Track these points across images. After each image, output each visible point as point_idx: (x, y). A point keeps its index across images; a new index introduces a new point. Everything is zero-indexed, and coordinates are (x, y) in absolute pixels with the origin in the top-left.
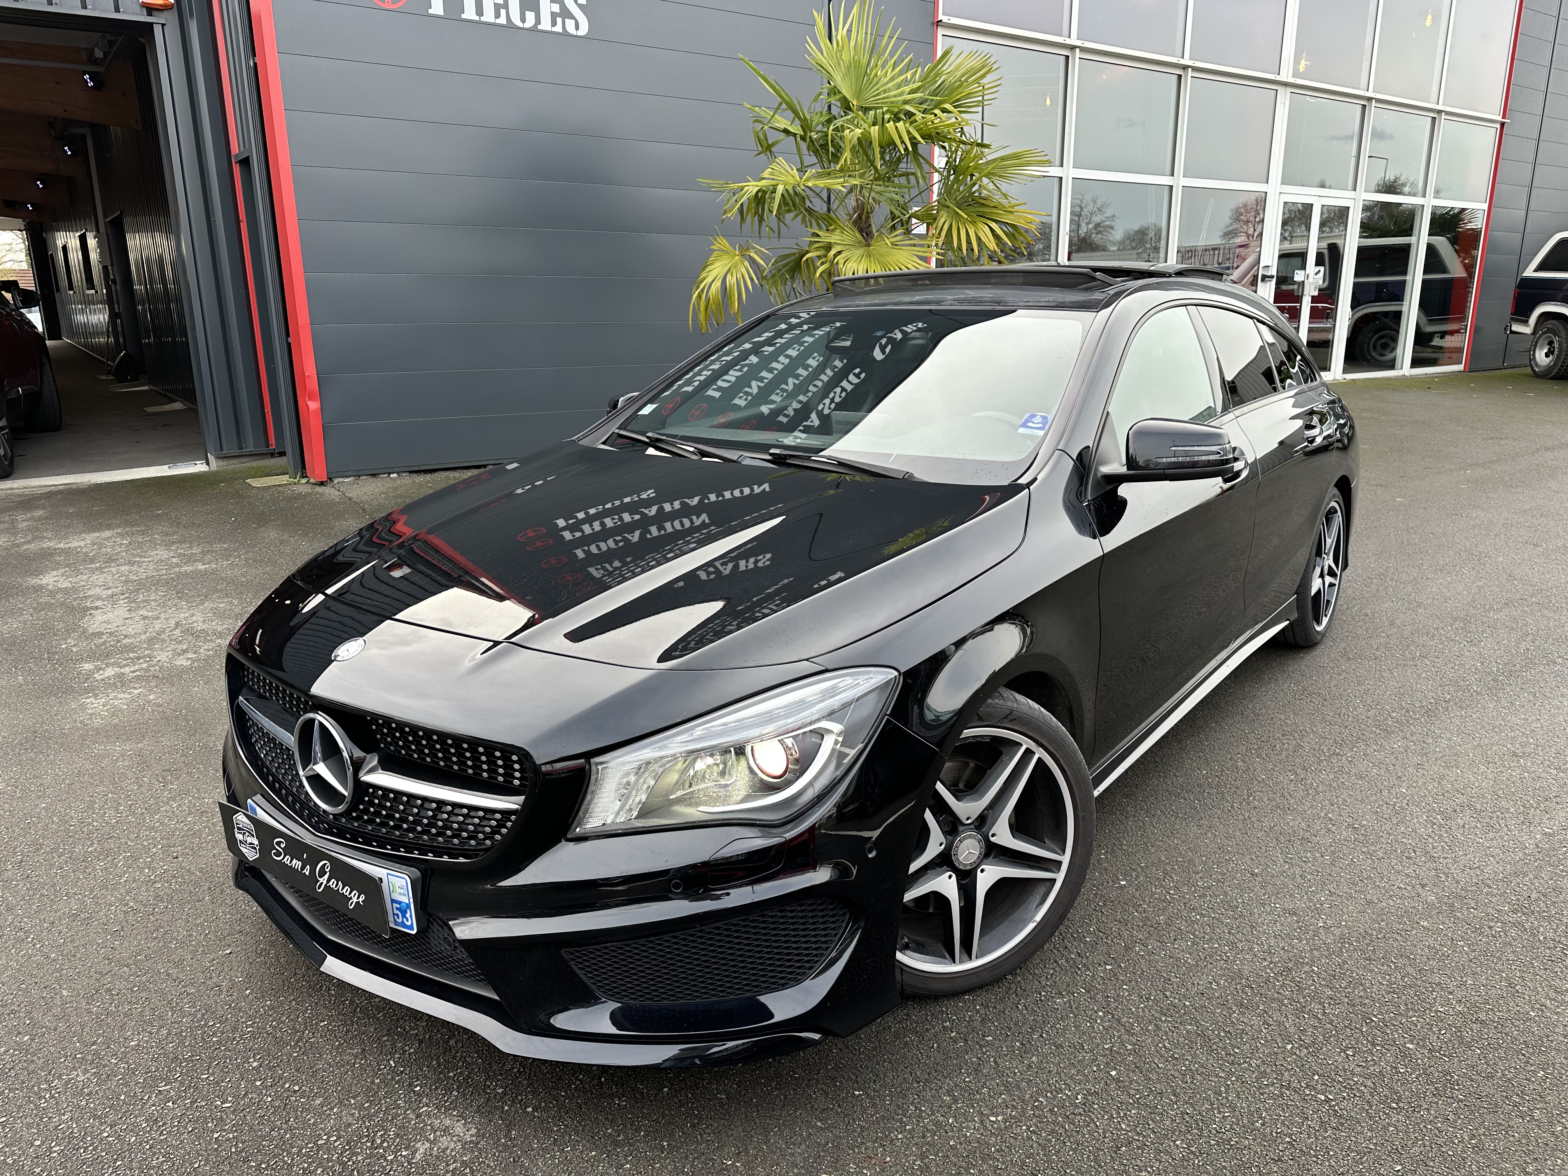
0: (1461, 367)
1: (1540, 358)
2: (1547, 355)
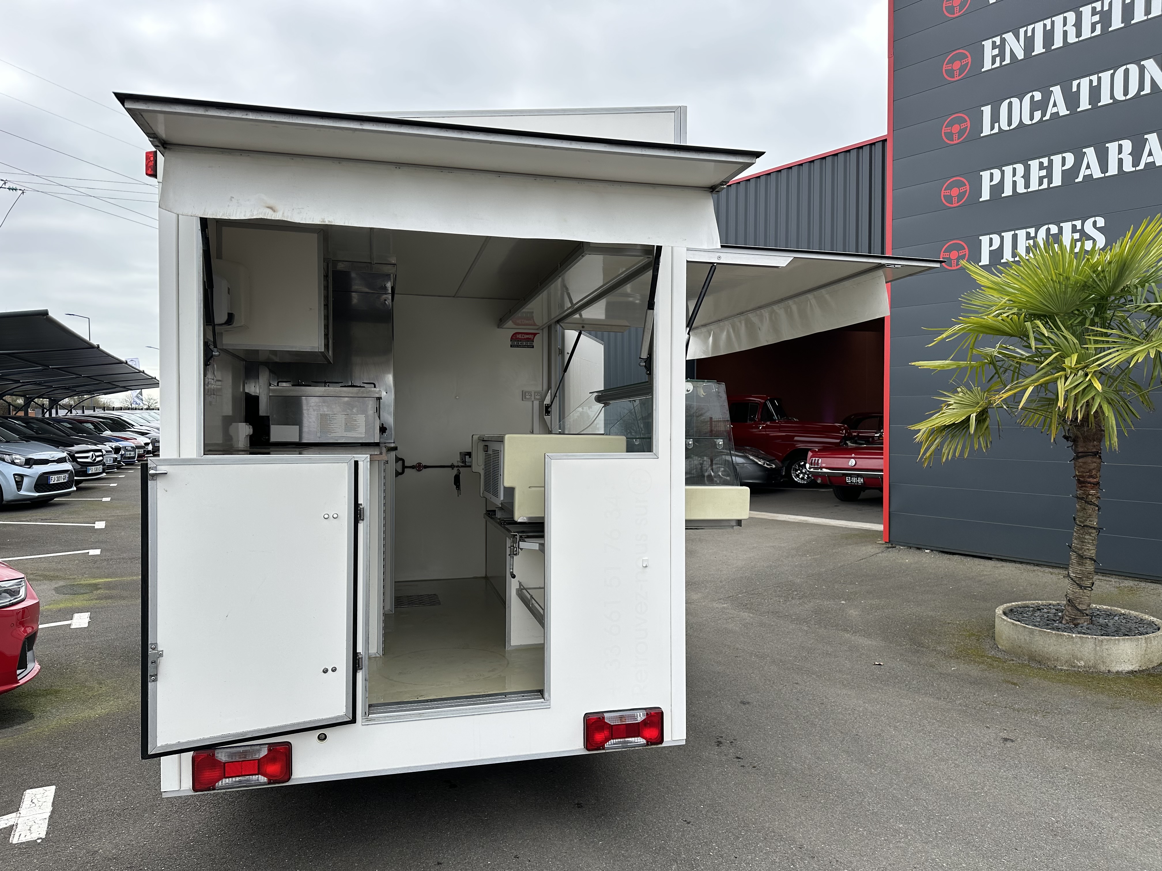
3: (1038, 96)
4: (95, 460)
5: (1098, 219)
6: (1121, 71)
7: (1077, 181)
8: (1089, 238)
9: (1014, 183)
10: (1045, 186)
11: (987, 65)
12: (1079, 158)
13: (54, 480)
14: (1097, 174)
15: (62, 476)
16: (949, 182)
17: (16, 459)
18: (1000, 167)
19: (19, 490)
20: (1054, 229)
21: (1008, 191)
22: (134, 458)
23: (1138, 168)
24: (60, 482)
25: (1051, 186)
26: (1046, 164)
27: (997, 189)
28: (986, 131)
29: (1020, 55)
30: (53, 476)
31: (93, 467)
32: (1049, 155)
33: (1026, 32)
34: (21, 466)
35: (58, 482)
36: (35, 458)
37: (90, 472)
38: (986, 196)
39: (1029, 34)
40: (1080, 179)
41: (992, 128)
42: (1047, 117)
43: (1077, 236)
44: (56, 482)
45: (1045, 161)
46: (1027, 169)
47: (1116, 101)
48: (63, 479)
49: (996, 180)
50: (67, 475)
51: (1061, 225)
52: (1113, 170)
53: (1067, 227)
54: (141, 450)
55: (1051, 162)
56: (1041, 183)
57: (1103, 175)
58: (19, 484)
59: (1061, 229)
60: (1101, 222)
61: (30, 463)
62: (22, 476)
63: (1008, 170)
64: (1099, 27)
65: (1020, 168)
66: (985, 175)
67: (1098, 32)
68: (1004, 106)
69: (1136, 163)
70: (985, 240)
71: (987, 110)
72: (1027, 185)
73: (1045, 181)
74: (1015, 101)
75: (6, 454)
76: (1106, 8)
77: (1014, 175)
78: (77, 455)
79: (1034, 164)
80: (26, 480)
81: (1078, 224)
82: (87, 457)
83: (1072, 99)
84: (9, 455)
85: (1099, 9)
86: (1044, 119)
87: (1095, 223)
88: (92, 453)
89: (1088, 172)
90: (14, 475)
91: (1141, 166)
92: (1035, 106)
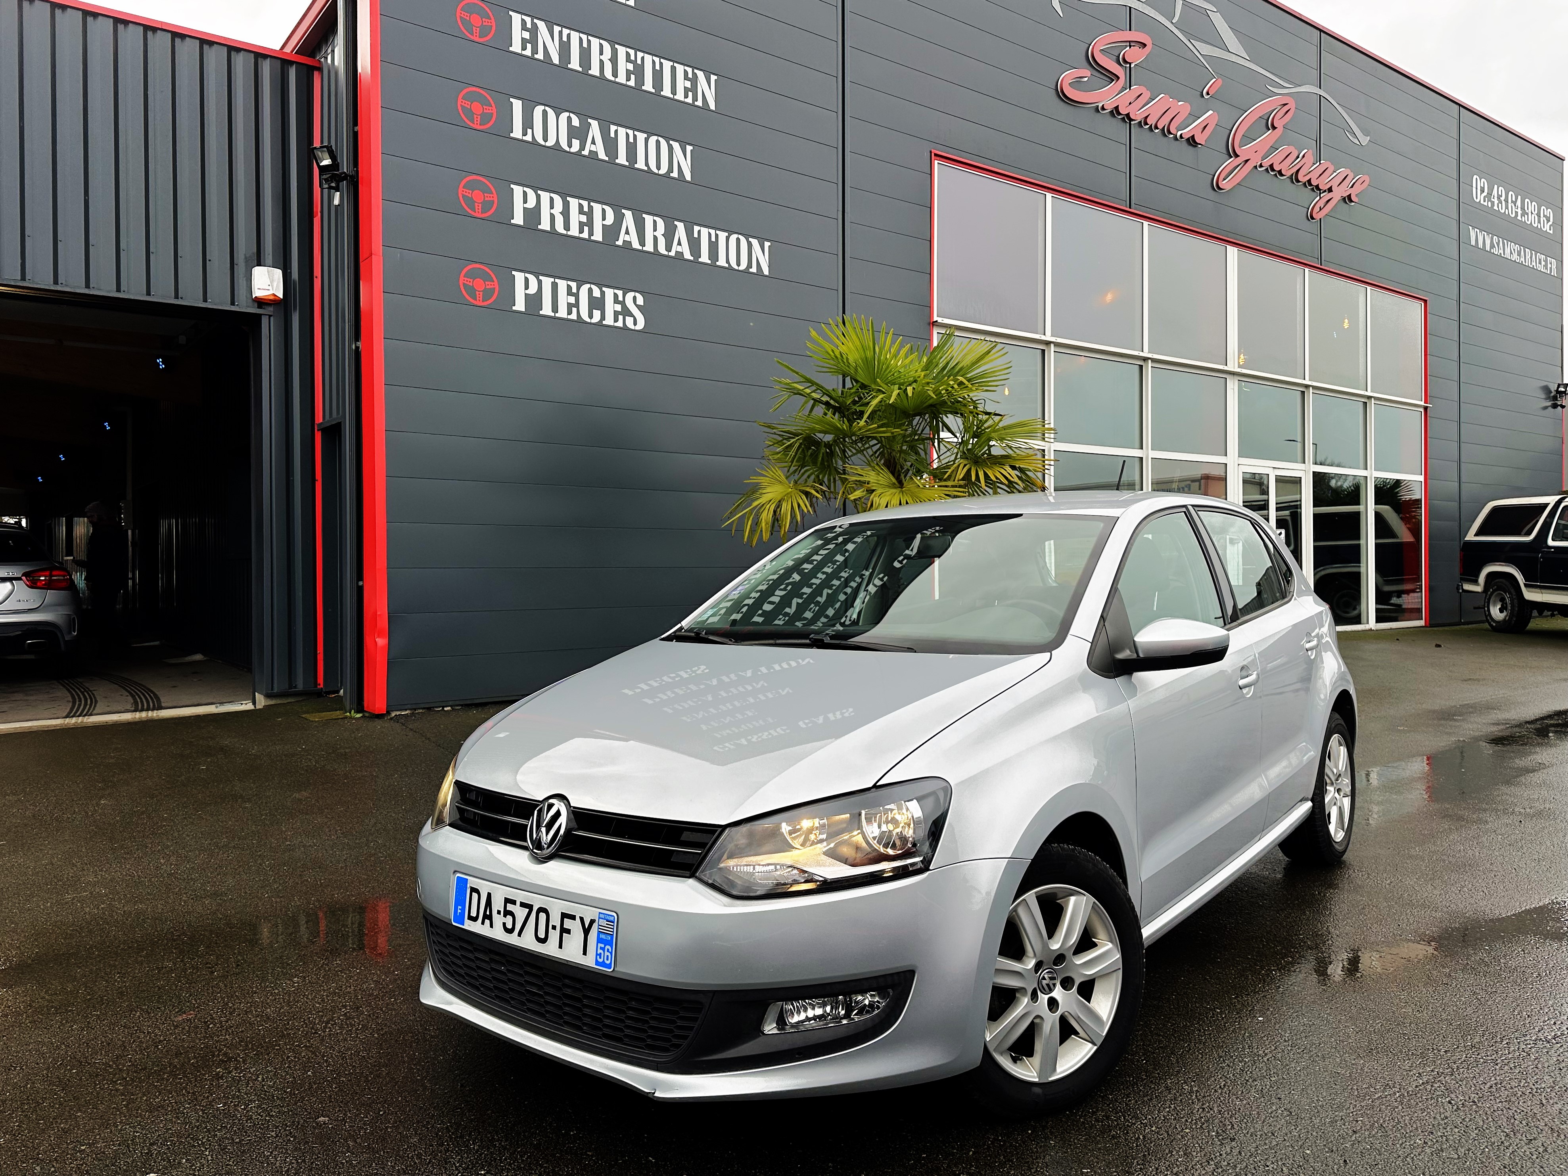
0: (1422, 623)
1: (1496, 614)
2: (1501, 611)
3: (576, 122)
5: (638, 295)
6: (653, 139)
7: (617, 243)
8: (632, 315)
9: (552, 217)
10: (585, 235)
11: (516, 47)
12: (619, 218)
14: (636, 245)
16: (468, 179)
18: (535, 189)
20: (597, 293)
21: (545, 225)
23: (670, 254)
25: (592, 238)
26: (586, 209)
27: (532, 215)
28: (517, 133)
29: (556, 60)
32: (589, 200)
33: (561, 33)
38: (518, 219)
39: (565, 39)
40: (620, 243)
41: (525, 134)
42: (586, 152)
43: (618, 308)
45: (585, 204)
46: (566, 205)
47: (649, 171)
49: (531, 203)
51: (604, 289)
52: (649, 247)
53: (609, 293)
55: (591, 208)
56: (581, 231)
57: (640, 248)
59: (603, 293)
60: (640, 300)
63: (545, 196)
64: (633, 77)
65: (558, 200)
66: (518, 191)
67: (632, 83)
68: (538, 110)
69: (669, 248)
70: (519, 277)
71: (517, 105)
72: (567, 227)
73: (586, 229)
74: (551, 113)
76: (639, 62)
77: (552, 207)
79: (574, 203)
81: (620, 293)
83: (611, 145)
85: (633, 58)
86: (583, 153)
87: (635, 298)
89: (627, 238)
91: (672, 254)
92: (573, 132)
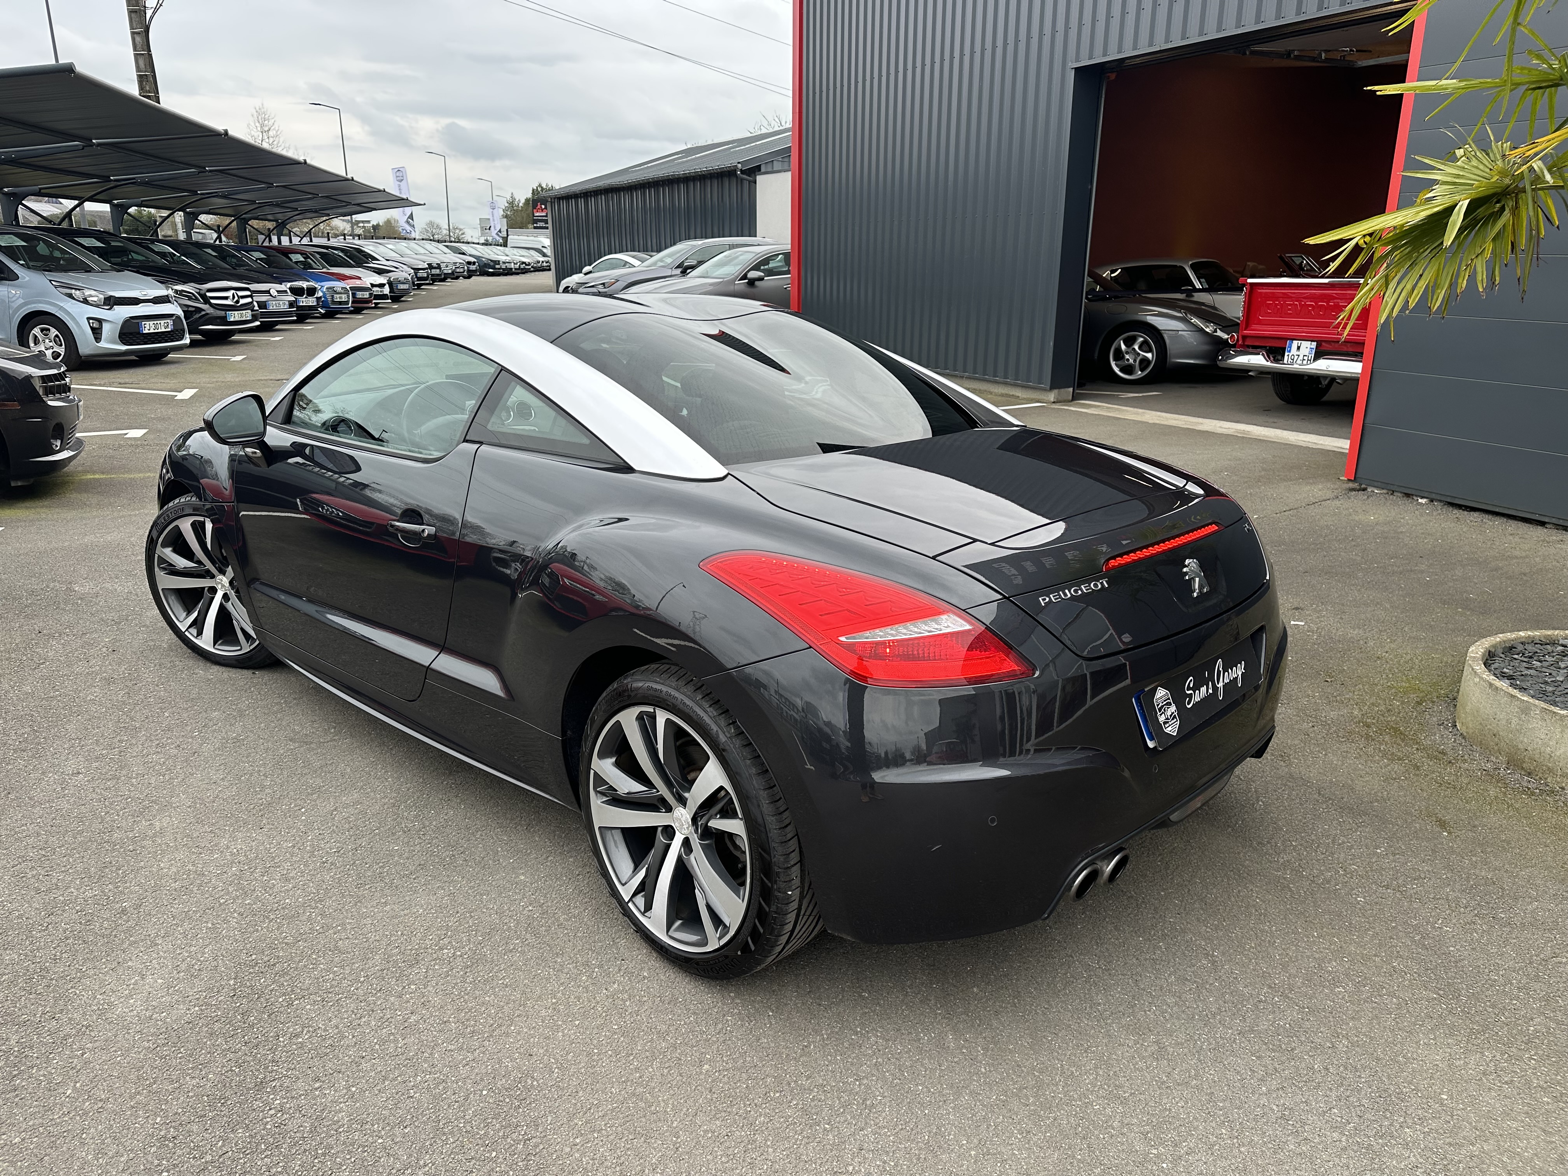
4: (237, 302)
13: (148, 327)
15: (162, 322)
17: (91, 296)
19: (98, 340)
22: (347, 303)
24: (159, 330)
30: (147, 323)
31: (236, 313)
34: (97, 306)
35: (156, 331)
36: (117, 296)
37: (232, 320)
44: (152, 331)
48: (163, 326)
50: (170, 322)
54: (365, 293)
58: (97, 332)
61: (111, 302)
62: (100, 321)
75: (76, 289)
78: (209, 294)
80: (106, 327)
82: (226, 298)
84: (79, 290)
88: (233, 291)
90: (89, 319)
